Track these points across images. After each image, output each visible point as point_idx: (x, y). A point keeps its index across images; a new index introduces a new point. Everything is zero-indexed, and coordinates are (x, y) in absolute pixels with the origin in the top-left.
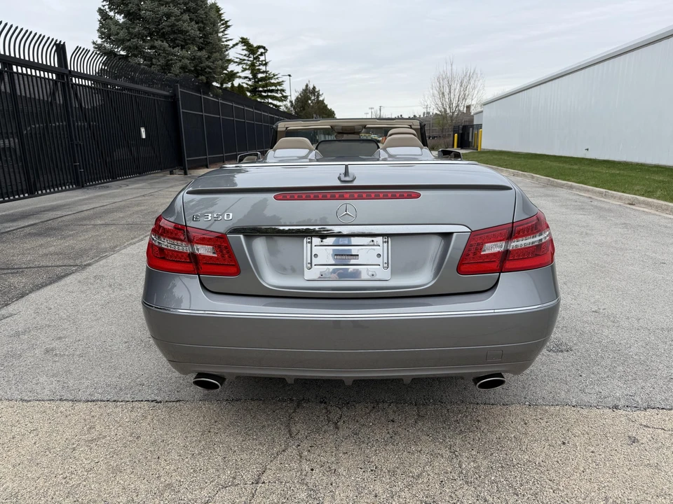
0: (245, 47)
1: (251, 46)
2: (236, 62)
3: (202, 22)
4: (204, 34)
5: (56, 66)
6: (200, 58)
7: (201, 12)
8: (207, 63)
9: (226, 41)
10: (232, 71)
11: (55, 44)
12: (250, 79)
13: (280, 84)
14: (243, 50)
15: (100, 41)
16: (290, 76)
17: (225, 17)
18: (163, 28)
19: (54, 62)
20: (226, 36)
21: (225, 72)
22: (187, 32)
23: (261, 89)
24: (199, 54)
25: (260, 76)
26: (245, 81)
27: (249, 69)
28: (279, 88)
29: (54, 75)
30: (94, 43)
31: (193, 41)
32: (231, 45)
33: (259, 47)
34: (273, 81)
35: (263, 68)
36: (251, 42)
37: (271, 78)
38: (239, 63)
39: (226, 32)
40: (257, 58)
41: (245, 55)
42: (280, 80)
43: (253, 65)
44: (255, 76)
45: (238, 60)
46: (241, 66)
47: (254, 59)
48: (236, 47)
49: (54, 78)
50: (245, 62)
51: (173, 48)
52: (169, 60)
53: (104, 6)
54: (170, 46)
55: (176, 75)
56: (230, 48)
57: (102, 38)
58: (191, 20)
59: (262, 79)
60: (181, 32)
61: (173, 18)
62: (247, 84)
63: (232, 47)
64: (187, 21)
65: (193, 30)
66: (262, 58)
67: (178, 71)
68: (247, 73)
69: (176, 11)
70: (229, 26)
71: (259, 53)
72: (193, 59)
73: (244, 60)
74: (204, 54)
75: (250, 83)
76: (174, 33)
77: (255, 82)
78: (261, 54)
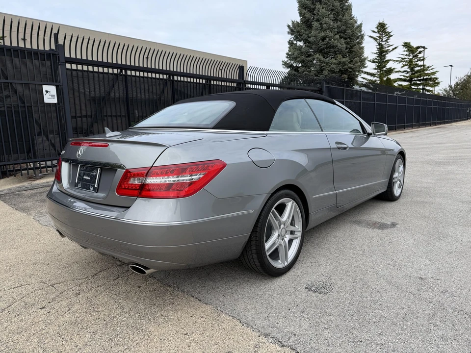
0: (406, 49)
1: (411, 47)
2: (398, 61)
3: (350, 38)
4: (351, 46)
5: (237, 79)
6: (344, 63)
7: (349, 31)
8: (349, 65)
9: (388, 47)
10: (390, 68)
11: (239, 66)
12: (408, 73)
13: (433, 73)
14: (404, 51)
15: (286, 60)
16: (451, 66)
17: (388, 30)
18: (321, 46)
19: (236, 77)
20: (388, 44)
21: (384, 69)
22: (337, 46)
23: (416, 79)
24: (344, 60)
25: (417, 69)
26: (403, 74)
27: (407, 65)
28: (433, 77)
29: (235, 84)
30: (283, 62)
31: (340, 51)
32: (391, 49)
33: (418, 48)
34: (426, 72)
35: (420, 63)
36: (412, 44)
37: (427, 70)
38: (400, 62)
39: (388, 41)
40: (416, 56)
41: (406, 55)
42: (434, 70)
43: (411, 61)
44: (412, 69)
45: (400, 59)
46: (401, 63)
47: (413, 56)
48: (395, 50)
49: (235, 86)
50: (405, 60)
51: (326, 58)
52: (322, 67)
53: (291, 38)
54: (324, 58)
55: (326, 76)
56: (390, 52)
57: (288, 58)
58: (341, 37)
59: (418, 71)
60: (333, 47)
61: (328, 39)
62: (404, 76)
63: (392, 51)
64: (337, 39)
65: (341, 44)
66: (420, 55)
67: (327, 73)
68: (406, 68)
69: (331, 34)
70: (391, 36)
71: (418, 52)
72: (339, 64)
73: (405, 58)
74: (347, 59)
75: (407, 75)
76: (327, 48)
77: (412, 74)
78: (420, 52)
